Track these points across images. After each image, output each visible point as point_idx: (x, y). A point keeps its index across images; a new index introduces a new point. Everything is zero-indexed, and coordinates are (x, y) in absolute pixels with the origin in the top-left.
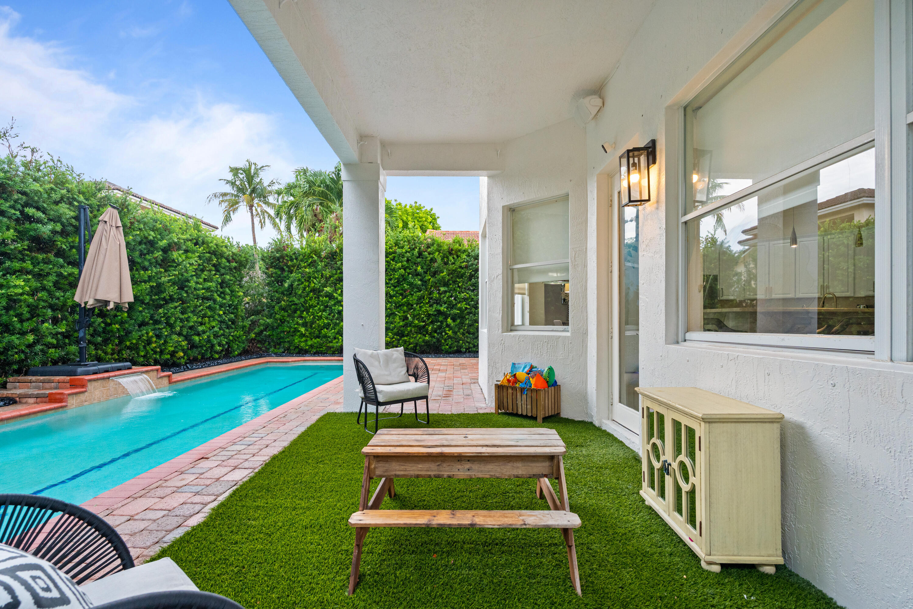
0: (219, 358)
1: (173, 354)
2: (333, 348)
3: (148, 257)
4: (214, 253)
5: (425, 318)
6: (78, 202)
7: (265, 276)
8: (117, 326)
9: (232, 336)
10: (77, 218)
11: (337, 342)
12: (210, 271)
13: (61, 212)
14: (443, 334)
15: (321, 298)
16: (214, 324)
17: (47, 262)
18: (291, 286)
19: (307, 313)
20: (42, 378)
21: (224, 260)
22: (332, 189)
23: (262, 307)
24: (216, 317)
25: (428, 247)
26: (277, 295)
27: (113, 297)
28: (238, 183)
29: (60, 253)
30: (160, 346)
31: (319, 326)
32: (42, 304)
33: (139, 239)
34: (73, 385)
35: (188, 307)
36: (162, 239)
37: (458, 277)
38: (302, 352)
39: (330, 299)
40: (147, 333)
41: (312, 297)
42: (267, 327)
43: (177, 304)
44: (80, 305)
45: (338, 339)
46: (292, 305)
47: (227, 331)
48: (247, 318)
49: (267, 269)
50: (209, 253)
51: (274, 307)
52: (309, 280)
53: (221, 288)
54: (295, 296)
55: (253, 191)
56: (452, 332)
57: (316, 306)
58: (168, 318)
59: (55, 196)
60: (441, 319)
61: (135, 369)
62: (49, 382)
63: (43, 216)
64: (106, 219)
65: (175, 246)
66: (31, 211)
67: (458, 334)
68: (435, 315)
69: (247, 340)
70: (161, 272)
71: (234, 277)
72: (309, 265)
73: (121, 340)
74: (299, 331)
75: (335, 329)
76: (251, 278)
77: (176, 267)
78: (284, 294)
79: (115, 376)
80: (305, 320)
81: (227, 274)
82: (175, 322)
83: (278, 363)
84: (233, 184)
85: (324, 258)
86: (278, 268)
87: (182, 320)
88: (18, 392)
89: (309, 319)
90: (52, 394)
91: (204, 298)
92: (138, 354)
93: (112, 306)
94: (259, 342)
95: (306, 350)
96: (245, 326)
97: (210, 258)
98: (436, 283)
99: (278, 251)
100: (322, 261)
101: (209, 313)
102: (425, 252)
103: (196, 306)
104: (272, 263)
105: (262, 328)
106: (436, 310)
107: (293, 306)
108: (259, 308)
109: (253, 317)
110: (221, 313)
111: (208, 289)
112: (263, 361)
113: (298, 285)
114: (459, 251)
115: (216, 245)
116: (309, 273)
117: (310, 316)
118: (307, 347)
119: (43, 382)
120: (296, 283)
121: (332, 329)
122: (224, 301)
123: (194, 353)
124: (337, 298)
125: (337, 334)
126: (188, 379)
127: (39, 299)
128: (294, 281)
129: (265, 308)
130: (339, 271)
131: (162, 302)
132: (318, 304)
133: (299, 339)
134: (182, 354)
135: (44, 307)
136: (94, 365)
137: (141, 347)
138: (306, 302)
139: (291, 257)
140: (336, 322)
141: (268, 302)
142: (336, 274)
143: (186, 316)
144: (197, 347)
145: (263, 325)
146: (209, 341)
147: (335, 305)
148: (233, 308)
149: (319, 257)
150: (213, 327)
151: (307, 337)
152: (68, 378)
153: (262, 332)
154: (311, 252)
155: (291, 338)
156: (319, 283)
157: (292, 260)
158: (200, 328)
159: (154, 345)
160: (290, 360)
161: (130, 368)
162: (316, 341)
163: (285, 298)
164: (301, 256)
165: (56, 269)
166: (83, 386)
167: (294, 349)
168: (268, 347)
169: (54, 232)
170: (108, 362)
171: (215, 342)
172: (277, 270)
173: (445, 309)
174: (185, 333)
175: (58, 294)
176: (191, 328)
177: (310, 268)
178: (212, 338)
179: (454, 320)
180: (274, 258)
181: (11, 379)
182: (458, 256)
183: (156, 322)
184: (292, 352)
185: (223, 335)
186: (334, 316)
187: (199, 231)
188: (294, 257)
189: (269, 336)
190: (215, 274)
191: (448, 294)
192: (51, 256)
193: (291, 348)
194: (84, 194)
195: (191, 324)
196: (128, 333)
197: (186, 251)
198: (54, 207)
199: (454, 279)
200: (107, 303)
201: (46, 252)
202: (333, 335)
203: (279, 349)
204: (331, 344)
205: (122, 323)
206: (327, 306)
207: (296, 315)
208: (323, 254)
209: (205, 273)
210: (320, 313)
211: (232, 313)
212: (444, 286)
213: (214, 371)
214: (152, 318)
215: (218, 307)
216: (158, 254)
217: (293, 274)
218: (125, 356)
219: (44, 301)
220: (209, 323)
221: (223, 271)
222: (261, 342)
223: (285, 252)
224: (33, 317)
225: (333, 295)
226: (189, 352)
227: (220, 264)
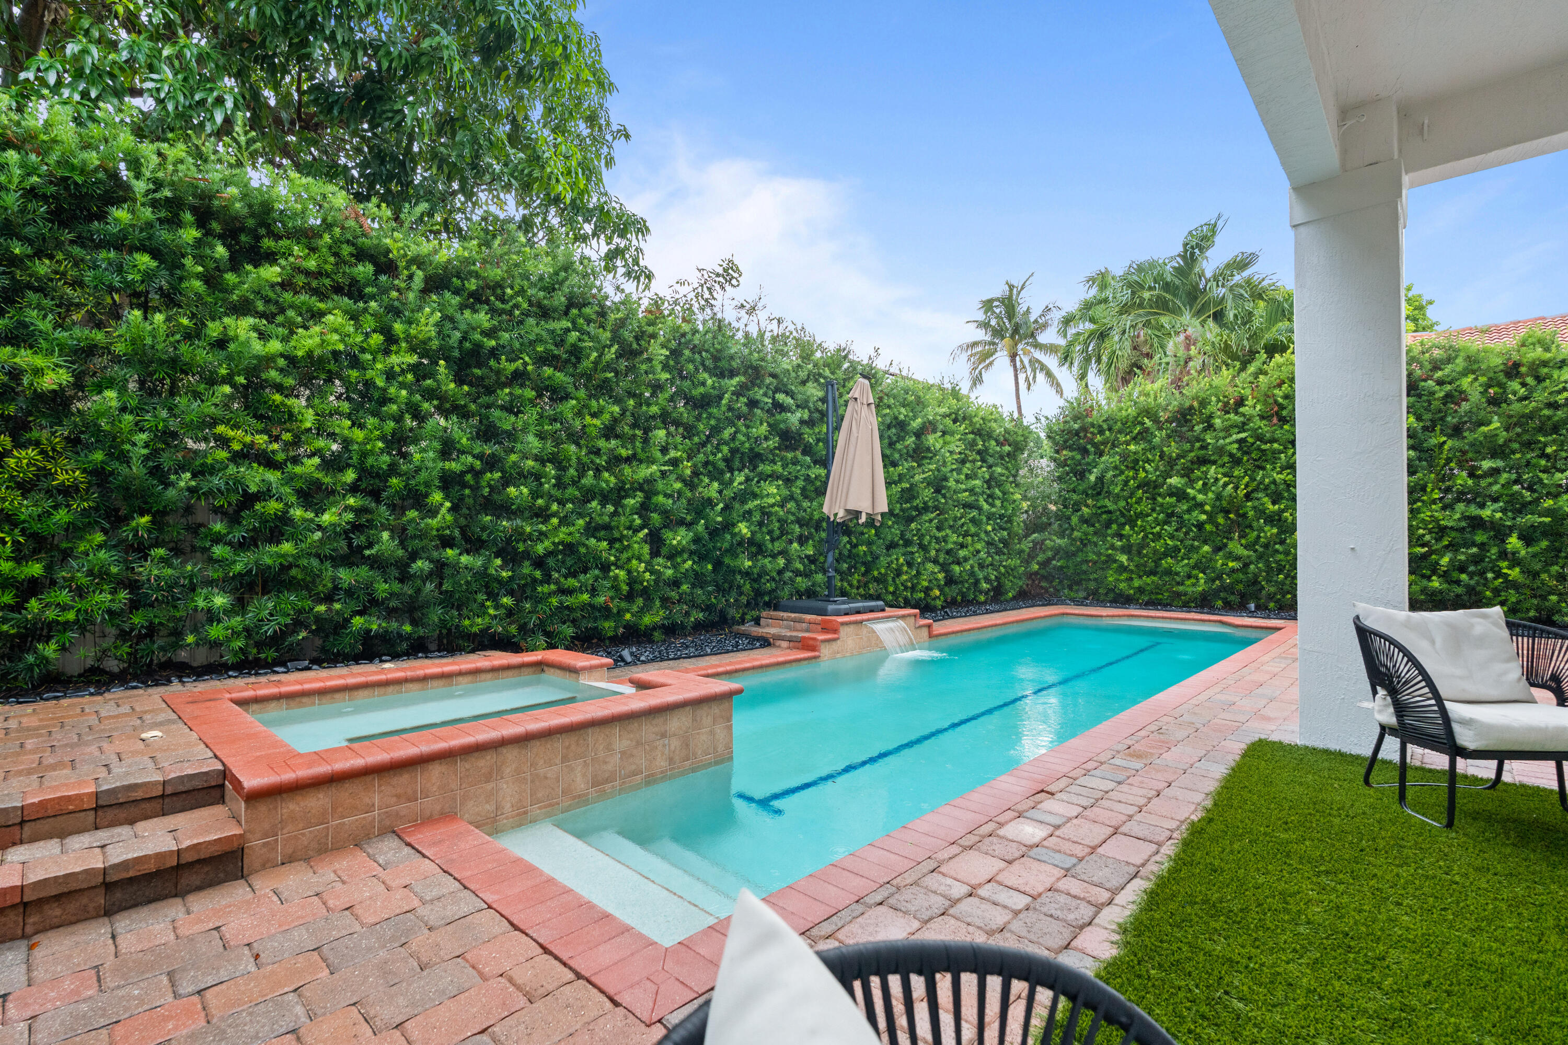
0: (985, 603)
1: (927, 590)
2: (1185, 594)
3: (899, 446)
4: (978, 433)
5: (1428, 538)
6: (825, 378)
7: (1052, 465)
8: (864, 548)
9: (1004, 567)
10: (824, 400)
11: (1194, 585)
12: (974, 461)
13: (809, 393)
14: (1490, 575)
15: (1160, 499)
16: (979, 546)
17: (795, 462)
18: (1100, 479)
19: (1132, 528)
20: (793, 615)
21: (993, 443)
22: (1177, 288)
23: (1049, 519)
24: (983, 535)
25: (1436, 367)
26: (1075, 497)
27: (864, 505)
28: (993, 322)
29: (807, 450)
30: (911, 579)
31: (1155, 551)
32: (792, 518)
33: (888, 420)
34: (825, 630)
35: (946, 519)
36: (915, 418)
37: (1541, 430)
38: (1122, 600)
39: (1178, 501)
40: (897, 559)
41: (1141, 498)
42: (1057, 551)
43: (933, 515)
44: (829, 518)
45: (1197, 579)
46: (1103, 513)
47: (997, 557)
48: (1026, 536)
49: (1057, 452)
50: (972, 433)
51: (1069, 518)
52: (1135, 465)
53: (989, 488)
54: (1108, 497)
55: (1016, 330)
56: (1522, 572)
57: (1148, 515)
58: (921, 537)
59: (803, 374)
60: (1480, 537)
61: (890, 611)
62: (801, 621)
63: (792, 402)
64: (856, 396)
65: (929, 427)
66: (780, 397)
67: (1544, 576)
68: (1462, 530)
69: (1025, 573)
70: (913, 467)
71: (1007, 468)
72: (1134, 439)
73: (869, 568)
74: (1115, 561)
75: (1189, 559)
76: (1031, 470)
77: (931, 458)
78: (1087, 495)
79: (868, 620)
80: (1128, 540)
81: (996, 465)
82: (930, 543)
83: (1081, 618)
84: (985, 325)
85: (1166, 421)
86: (1074, 450)
87: (938, 540)
88: (773, 631)
89: (1136, 539)
90: (804, 638)
91: (967, 506)
92: (886, 589)
93: (863, 519)
94: (1044, 577)
95: (1128, 596)
96: (1022, 551)
97: (974, 440)
98: (1464, 453)
99: (1076, 418)
100: (1161, 429)
101: (973, 530)
102: (1425, 380)
103: (955, 519)
104: (1065, 441)
105: (1050, 554)
106: (1464, 517)
107: (1104, 516)
108: (1044, 519)
109: (1036, 535)
110: (989, 528)
111: (971, 491)
112: (1056, 612)
113: (1114, 476)
114: (1545, 364)
115: (983, 419)
116: (1135, 453)
117: (1138, 534)
118: (1132, 592)
119: (794, 621)
120: (1111, 473)
121: (1183, 559)
122: (994, 510)
123: (952, 591)
124: (1194, 498)
125: (1193, 568)
126: (953, 633)
127: (788, 512)
128: (1106, 470)
129: (1052, 520)
130: (1198, 445)
131: (914, 513)
132: (1153, 510)
133: (1116, 576)
134: (937, 593)
135: (792, 522)
136: (844, 603)
137: (890, 579)
138: (1129, 507)
139: (1100, 426)
140: (1192, 545)
141: (1059, 510)
142: (1191, 451)
143: (943, 533)
144: (956, 583)
145: (1051, 549)
146: (972, 573)
147: (1189, 511)
148: (1004, 521)
149: (1156, 421)
150: (978, 552)
151: (1132, 571)
152: (820, 618)
153: (1049, 560)
154: (1139, 414)
155: (1100, 572)
156: (1156, 470)
157: (1101, 432)
158: (962, 553)
159: (905, 577)
160: (1104, 614)
161: (883, 610)
162: (1149, 580)
163: (1090, 502)
164: (1119, 424)
165: (803, 471)
166: (835, 631)
167: (1106, 594)
168: (1059, 587)
169: (802, 422)
170: (853, 599)
171: (981, 576)
172: (1074, 453)
173: (1498, 515)
174: (941, 560)
175: (806, 504)
176: (948, 552)
177: (1137, 443)
178: (976, 569)
179: (1527, 538)
180: (1070, 432)
181: (764, 614)
182: (1539, 379)
183: (908, 543)
184: (1102, 598)
185: (992, 565)
186: (1186, 533)
187: (958, 400)
188: (1105, 426)
189: (1061, 568)
190: (981, 467)
191: (1505, 475)
192: (798, 453)
193: (1101, 591)
194: (828, 366)
195: (950, 546)
196: (876, 558)
197: (944, 433)
198: (801, 388)
199: (1526, 437)
200: (857, 514)
201: (795, 450)
202: (1186, 569)
203: (1077, 591)
204: (1181, 588)
205: (869, 543)
206: (1172, 514)
207: (1109, 531)
208: (1163, 416)
209: (968, 465)
210: (1158, 528)
211: (1004, 529)
212: (1493, 456)
213: (987, 624)
214: (902, 536)
215: (984, 519)
216: (910, 441)
217: (1103, 459)
218: (872, 592)
219: (793, 514)
220: (972, 545)
221: (991, 460)
222: (1048, 578)
223: (1090, 420)
224: (782, 534)
225: (1184, 492)
226: (947, 589)
227: (986, 450)
